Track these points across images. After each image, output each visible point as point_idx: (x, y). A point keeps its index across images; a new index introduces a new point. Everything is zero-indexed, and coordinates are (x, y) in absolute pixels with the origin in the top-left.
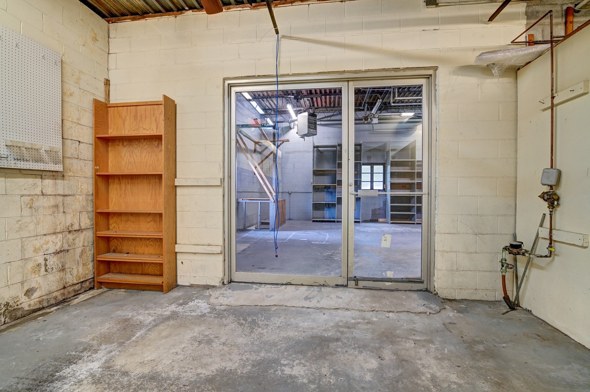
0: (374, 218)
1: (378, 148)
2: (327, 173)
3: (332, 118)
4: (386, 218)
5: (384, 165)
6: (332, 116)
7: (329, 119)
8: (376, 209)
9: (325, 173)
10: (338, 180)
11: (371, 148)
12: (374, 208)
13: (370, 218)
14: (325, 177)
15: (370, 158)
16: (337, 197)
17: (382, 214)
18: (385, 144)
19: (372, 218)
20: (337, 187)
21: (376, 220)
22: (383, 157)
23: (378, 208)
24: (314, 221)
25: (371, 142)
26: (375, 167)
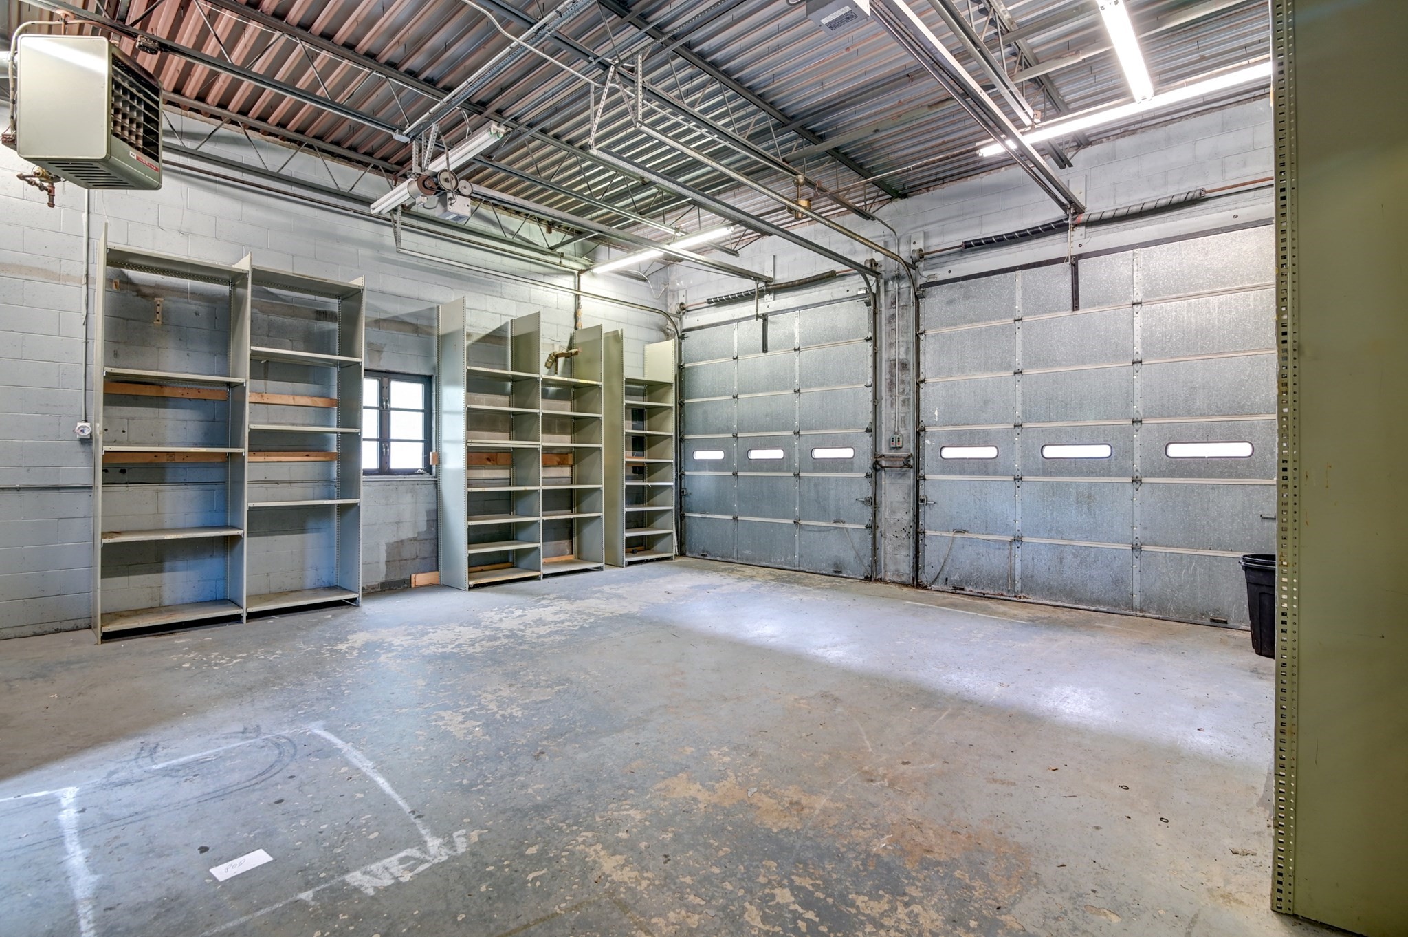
0: (398, 577)
1: (408, 320)
2: (179, 393)
3: (208, 148)
4: (438, 570)
5: (429, 381)
6: (210, 137)
7: (190, 145)
8: (402, 541)
9: (167, 392)
10: (252, 431)
11: (384, 316)
12: (395, 539)
13: (381, 578)
14: (168, 413)
15: (380, 351)
16: (247, 504)
17: (424, 558)
18: (432, 309)
19: (387, 575)
20: (247, 459)
21: (404, 581)
22: (427, 355)
23: (411, 535)
24: (108, 637)
25: (381, 292)
26: (397, 387)
